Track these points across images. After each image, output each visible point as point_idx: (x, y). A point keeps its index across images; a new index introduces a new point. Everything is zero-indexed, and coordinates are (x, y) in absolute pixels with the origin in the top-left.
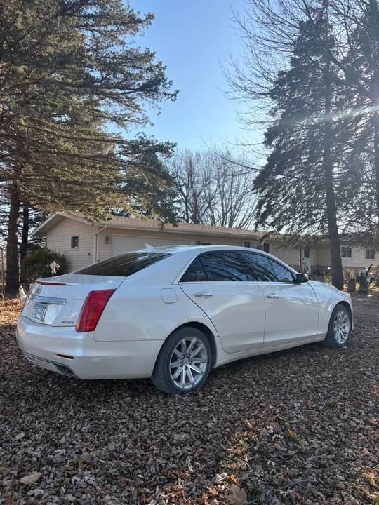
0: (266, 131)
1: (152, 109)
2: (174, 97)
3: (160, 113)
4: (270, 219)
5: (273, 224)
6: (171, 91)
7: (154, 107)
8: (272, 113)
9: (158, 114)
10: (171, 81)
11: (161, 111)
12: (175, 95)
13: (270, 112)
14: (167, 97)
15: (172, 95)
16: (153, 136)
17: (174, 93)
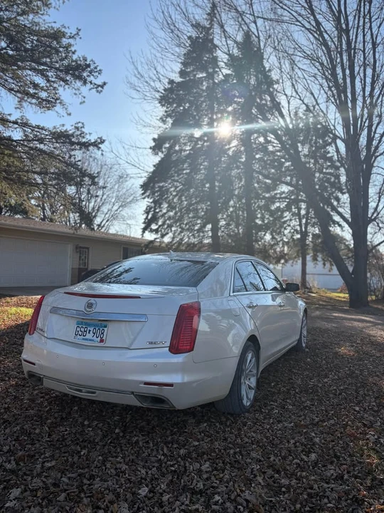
0: (156, 136)
1: (75, 96)
2: (100, 89)
3: (84, 102)
4: (154, 227)
5: (157, 231)
6: (99, 82)
7: (75, 94)
8: (163, 120)
9: (81, 103)
10: (100, 70)
11: (85, 100)
12: (102, 87)
13: (161, 118)
14: (92, 86)
15: (99, 86)
16: (63, 125)
17: (101, 84)
